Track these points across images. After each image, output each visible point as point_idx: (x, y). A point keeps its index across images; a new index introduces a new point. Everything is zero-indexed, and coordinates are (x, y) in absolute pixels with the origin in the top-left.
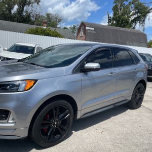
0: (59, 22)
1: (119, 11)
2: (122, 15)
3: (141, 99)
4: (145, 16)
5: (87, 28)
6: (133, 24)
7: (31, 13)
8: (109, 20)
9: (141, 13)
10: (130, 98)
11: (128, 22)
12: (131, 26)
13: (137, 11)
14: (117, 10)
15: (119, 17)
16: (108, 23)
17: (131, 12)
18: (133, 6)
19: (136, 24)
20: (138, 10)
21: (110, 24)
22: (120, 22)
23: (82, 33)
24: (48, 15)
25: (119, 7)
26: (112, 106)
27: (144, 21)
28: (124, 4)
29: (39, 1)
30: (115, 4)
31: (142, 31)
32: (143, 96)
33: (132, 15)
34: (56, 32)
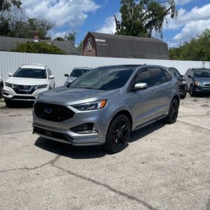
0: (48, 29)
1: (130, 13)
2: (134, 18)
3: (176, 114)
4: (161, 19)
5: (97, 40)
6: (148, 30)
7: (9, 19)
8: (117, 25)
9: (156, 15)
10: (167, 113)
11: (141, 28)
12: (146, 32)
13: (151, 12)
14: (127, 13)
15: (129, 21)
16: (117, 29)
17: (144, 14)
18: (145, 6)
19: (151, 29)
20: (153, 11)
21: (119, 31)
22: (132, 29)
23: (89, 47)
24: (31, 21)
25: (128, 9)
26: (155, 121)
27: (161, 25)
28: (134, 4)
29: (20, 4)
30: (122, 4)
31: (160, 39)
32: (177, 110)
33: (145, 19)
34: (54, 47)
